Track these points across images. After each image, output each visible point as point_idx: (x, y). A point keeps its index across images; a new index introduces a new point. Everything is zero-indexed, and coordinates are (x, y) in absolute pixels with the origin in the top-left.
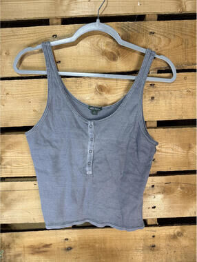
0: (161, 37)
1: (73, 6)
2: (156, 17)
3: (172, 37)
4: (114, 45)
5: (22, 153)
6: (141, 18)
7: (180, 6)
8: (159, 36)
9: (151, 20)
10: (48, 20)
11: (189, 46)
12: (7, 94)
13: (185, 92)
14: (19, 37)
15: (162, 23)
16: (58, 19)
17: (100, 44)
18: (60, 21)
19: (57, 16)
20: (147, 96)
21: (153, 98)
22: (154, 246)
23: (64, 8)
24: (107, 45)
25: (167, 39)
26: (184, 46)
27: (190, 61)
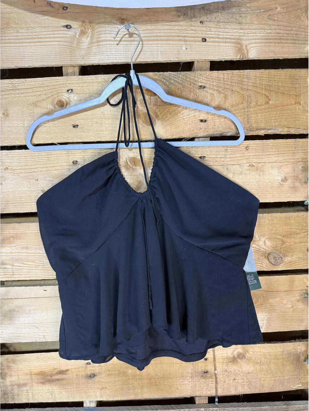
0: (215, 93)
1: (94, 49)
2: (208, 65)
3: (229, 93)
4: (150, 104)
5: (27, 248)
6: (188, 66)
7: (240, 50)
8: (211, 91)
9: (201, 69)
10: (61, 68)
11: (252, 105)
12: (7, 169)
13: (246, 166)
14: (22, 91)
15: (215, 73)
16: (74, 67)
18: (77, 70)
19: (73, 63)
22: (206, 372)
23: (83, 52)
24: (142, 103)
26: (245, 104)
27: (254, 125)
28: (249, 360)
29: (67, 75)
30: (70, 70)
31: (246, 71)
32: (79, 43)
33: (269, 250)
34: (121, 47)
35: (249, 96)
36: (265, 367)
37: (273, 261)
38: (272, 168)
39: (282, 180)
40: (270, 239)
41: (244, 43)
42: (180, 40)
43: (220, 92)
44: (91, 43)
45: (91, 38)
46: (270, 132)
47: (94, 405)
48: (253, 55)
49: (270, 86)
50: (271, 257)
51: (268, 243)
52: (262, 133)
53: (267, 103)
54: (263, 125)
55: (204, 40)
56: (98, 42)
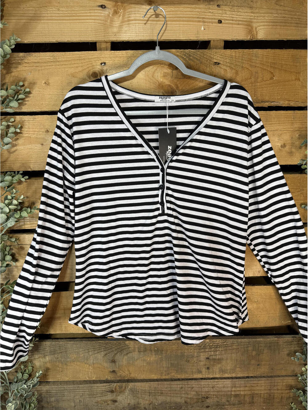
0: (228, 69)
1: (125, 28)
2: (222, 44)
3: (239, 69)
4: (172, 77)
6: (204, 45)
7: (250, 31)
8: (225, 67)
9: (216, 48)
10: (95, 43)
11: (259, 80)
14: (62, 63)
15: (229, 52)
16: (107, 42)
17: (156, 74)
18: (109, 45)
19: (106, 39)
23: (115, 30)
24: (165, 76)
25: (234, 71)
26: (253, 79)
27: (260, 98)
29: (101, 50)
30: (103, 46)
31: (255, 50)
32: (112, 21)
34: (148, 25)
35: (257, 73)
38: (274, 135)
39: (281, 146)
41: (254, 25)
42: (199, 21)
43: (231, 68)
44: (122, 22)
45: (123, 16)
46: (273, 104)
48: (261, 36)
49: (274, 63)
52: (266, 105)
53: (272, 78)
54: (267, 98)
55: (220, 22)
56: (129, 21)
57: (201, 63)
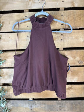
0: (66, 17)
1: (33, 5)
2: (64, 9)
3: (70, 17)
6: (58, 9)
7: (73, 4)
9: (62, 10)
10: (24, 10)
11: (76, 20)
12: (10, 38)
13: (74, 37)
15: (66, 11)
18: (28, 11)
19: (27, 9)
20: (60, 39)
21: (62, 40)
23: (30, 6)
26: (74, 20)
27: (76, 26)
28: (73, 89)
29: (25, 12)
30: (26, 11)
31: (74, 10)
32: (29, 3)
33: (79, 60)
34: (40, 4)
35: (75, 18)
36: (77, 91)
37: (80, 63)
38: (81, 37)
40: (79, 57)
41: (74, 2)
42: (56, 2)
43: (67, 17)
44: (32, 3)
45: (32, 2)
46: (80, 28)
47: (32, 99)
48: (77, 6)
49: (81, 15)
50: (79, 62)
51: (79, 58)
52: (78, 28)
53: (80, 19)
54: (79, 26)
55: (63, 2)
56: (34, 3)
57: (57, 15)
